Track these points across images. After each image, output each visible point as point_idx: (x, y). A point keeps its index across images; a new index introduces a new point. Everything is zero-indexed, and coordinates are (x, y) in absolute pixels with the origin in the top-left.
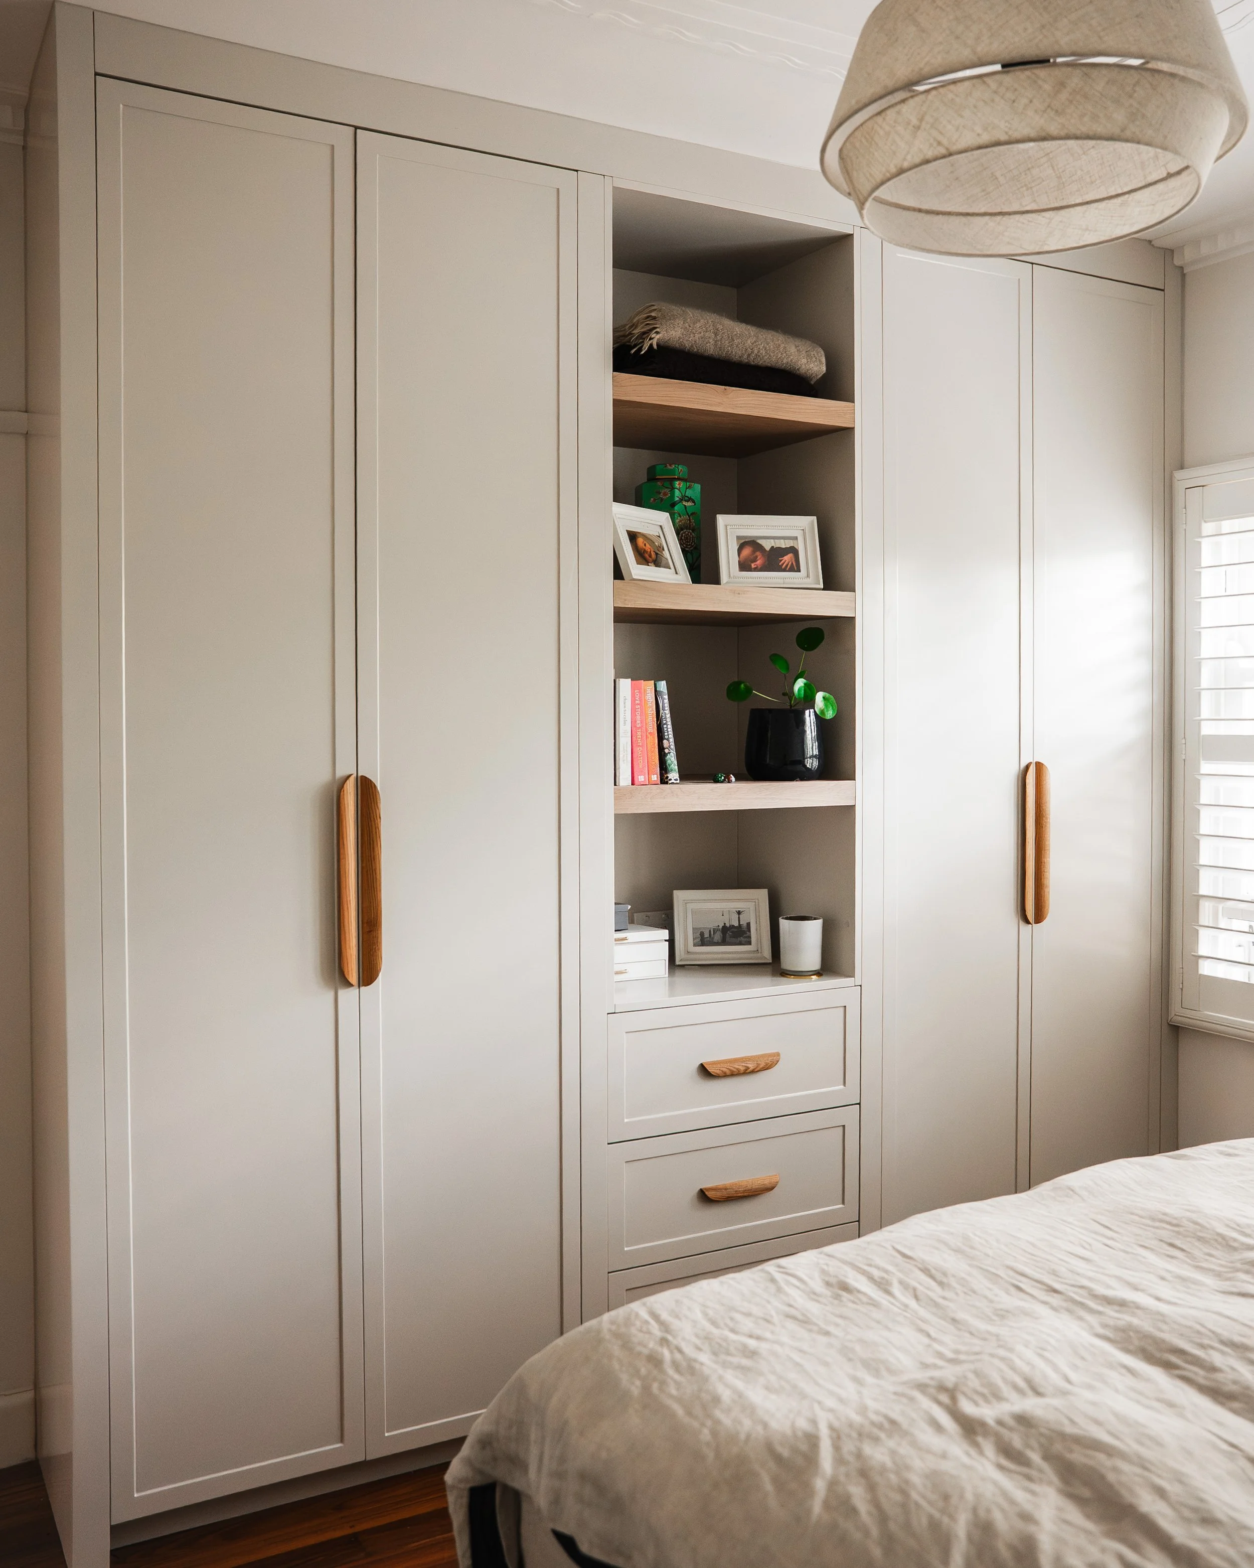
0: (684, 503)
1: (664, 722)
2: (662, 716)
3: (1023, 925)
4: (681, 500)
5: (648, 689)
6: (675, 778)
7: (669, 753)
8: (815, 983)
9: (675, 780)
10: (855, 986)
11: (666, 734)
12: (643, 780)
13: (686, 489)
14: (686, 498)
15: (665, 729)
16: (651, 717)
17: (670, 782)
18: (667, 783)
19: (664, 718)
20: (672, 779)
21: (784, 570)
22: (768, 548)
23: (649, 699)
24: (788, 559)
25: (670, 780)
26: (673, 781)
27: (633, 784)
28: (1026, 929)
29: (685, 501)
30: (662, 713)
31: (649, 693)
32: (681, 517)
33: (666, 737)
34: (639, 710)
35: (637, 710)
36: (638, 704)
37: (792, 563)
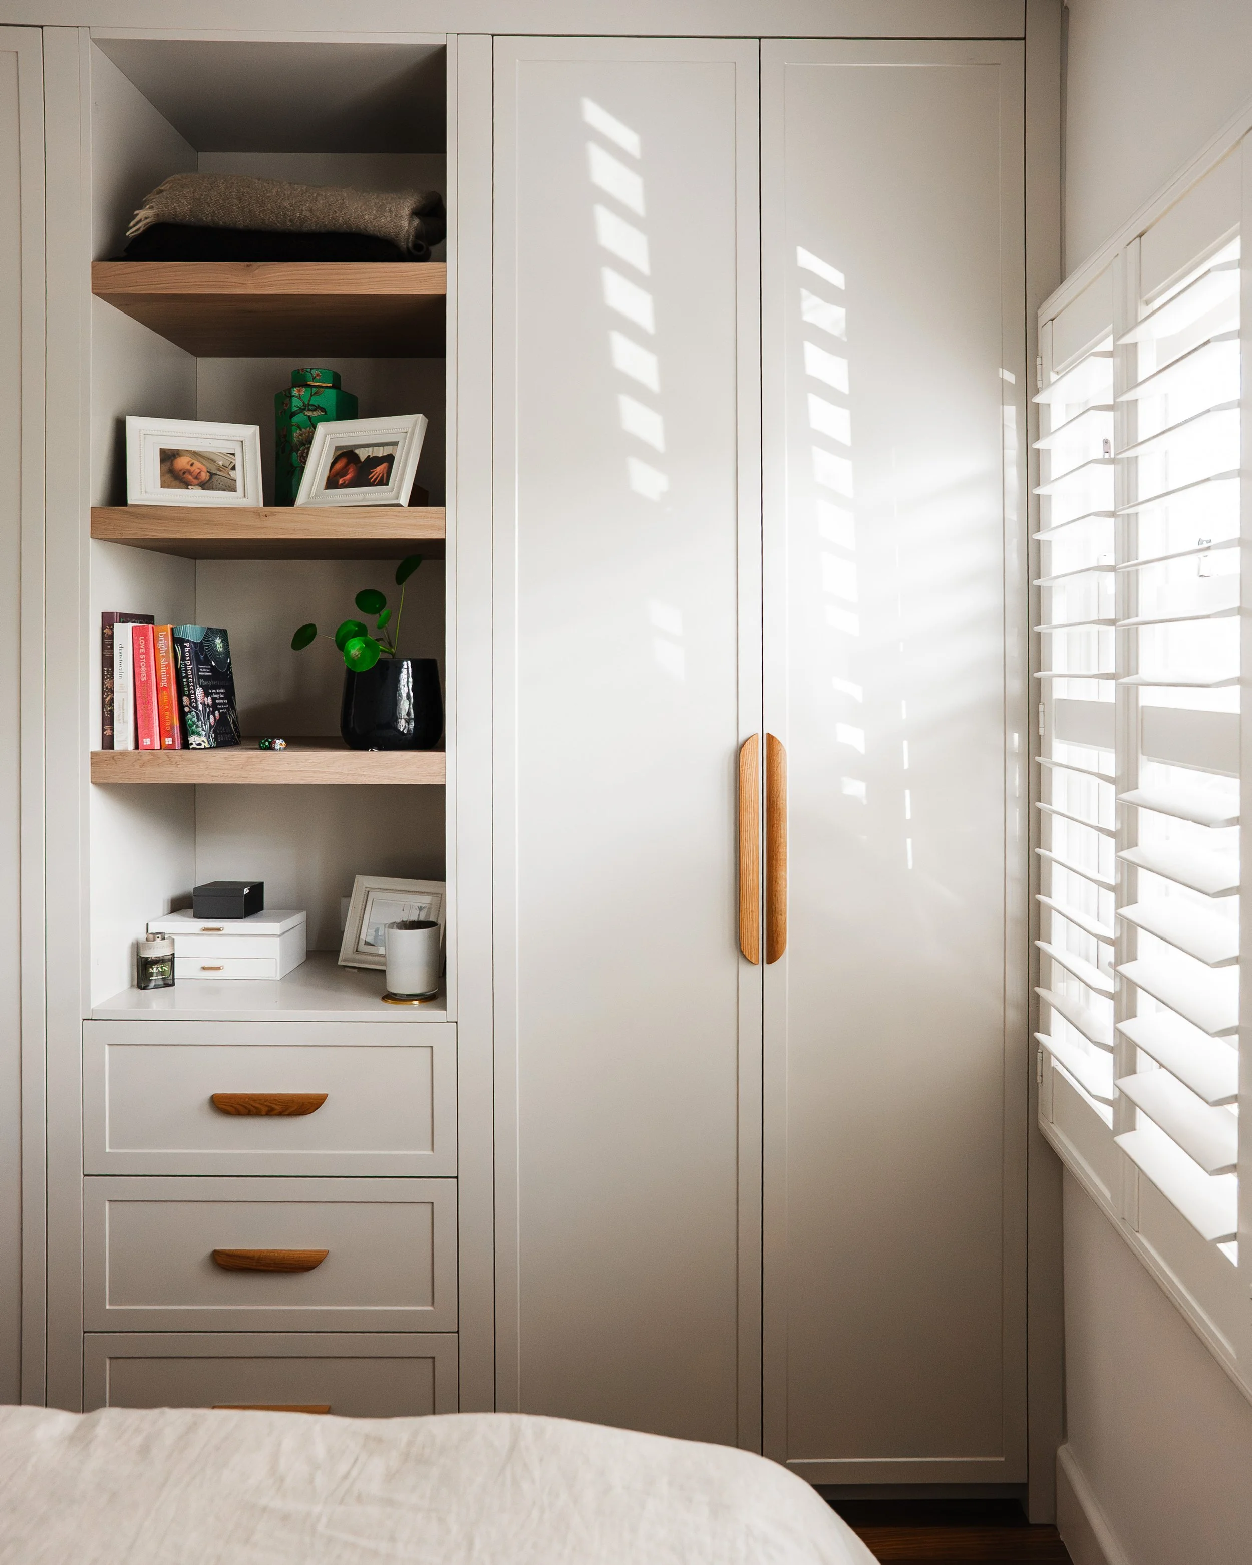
0: (307, 413)
1: (184, 674)
2: (181, 667)
3: (745, 969)
4: (302, 410)
5: (161, 635)
6: (197, 742)
7: (190, 712)
8: (416, 1012)
9: (197, 744)
10: (447, 1022)
11: (186, 689)
12: (149, 743)
13: (311, 395)
14: (311, 407)
15: (185, 683)
16: (165, 668)
17: (191, 747)
18: (189, 748)
19: (183, 670)
20: (194, 743)
21: (372, 485)
22: (363, 458)
23: (161, 647)
24: (380, 469)
25: (192, 744)
26: (194, 746)
27: (137, 747)
28: (751, 974)
29: (309, 410)
30: (181, 664)
31: (161, 640)
32: (301, 430)
33: (187, 693)
34: (144, 660)
35: (141, 660)
36: (143, 653)
37: (383, 476)
